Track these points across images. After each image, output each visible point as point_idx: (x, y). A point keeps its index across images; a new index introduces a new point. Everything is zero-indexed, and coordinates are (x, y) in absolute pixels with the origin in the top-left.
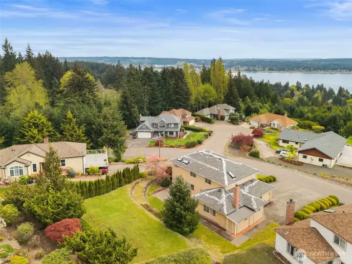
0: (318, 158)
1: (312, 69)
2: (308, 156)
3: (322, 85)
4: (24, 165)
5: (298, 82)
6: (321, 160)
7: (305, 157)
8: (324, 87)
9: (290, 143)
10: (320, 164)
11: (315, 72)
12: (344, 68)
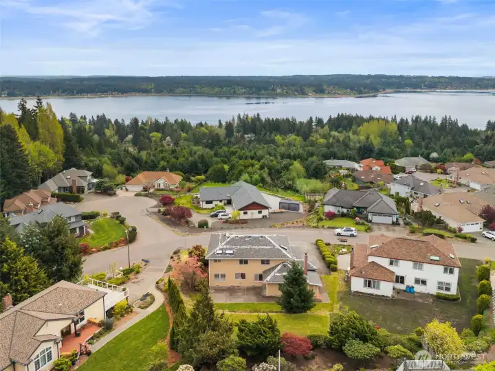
0: (257, 211)
1: (75, 91)
2: (249, 212)
3: (104, 116)
4: (52, 343)
5: (71, 114)
6: (260, 212)
7: (245, 213)
8: (107, 117)
9: (215, 203)
10: (260, 216)
11: (79, 95)
12: (115, 90)
